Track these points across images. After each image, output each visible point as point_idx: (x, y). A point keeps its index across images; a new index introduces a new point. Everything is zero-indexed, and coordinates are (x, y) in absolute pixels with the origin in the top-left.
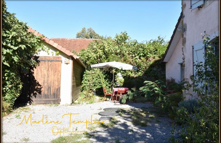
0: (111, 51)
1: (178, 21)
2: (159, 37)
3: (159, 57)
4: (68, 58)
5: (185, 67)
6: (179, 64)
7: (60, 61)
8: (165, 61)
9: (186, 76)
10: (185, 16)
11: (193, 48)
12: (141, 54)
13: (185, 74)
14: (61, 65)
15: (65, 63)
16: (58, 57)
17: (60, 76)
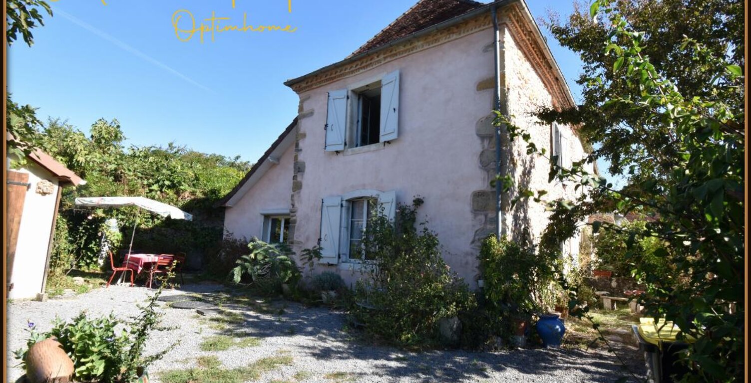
0: (91, 164)
1: (272, 145)
2: (172, 144)
3: (204, 194)
4: (50, 181)
5: (297, 225)
6: (262, 214)
7: (24, 185)
8: (228, 204)
9: (297, 238)
10: (303, 150)
11: (323, 202)
12: (167, 183)
13: (295, 235)
14: (24, 196)
15: (40, 193)
16: (20, 175)
17: (19, 223)
